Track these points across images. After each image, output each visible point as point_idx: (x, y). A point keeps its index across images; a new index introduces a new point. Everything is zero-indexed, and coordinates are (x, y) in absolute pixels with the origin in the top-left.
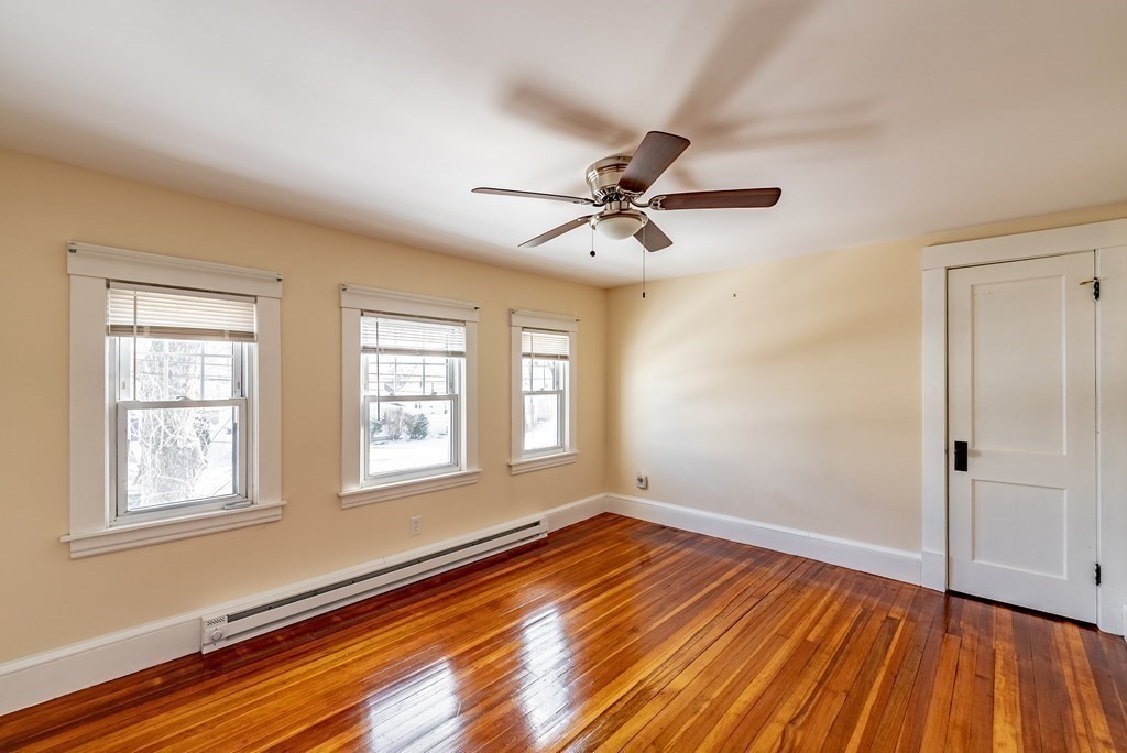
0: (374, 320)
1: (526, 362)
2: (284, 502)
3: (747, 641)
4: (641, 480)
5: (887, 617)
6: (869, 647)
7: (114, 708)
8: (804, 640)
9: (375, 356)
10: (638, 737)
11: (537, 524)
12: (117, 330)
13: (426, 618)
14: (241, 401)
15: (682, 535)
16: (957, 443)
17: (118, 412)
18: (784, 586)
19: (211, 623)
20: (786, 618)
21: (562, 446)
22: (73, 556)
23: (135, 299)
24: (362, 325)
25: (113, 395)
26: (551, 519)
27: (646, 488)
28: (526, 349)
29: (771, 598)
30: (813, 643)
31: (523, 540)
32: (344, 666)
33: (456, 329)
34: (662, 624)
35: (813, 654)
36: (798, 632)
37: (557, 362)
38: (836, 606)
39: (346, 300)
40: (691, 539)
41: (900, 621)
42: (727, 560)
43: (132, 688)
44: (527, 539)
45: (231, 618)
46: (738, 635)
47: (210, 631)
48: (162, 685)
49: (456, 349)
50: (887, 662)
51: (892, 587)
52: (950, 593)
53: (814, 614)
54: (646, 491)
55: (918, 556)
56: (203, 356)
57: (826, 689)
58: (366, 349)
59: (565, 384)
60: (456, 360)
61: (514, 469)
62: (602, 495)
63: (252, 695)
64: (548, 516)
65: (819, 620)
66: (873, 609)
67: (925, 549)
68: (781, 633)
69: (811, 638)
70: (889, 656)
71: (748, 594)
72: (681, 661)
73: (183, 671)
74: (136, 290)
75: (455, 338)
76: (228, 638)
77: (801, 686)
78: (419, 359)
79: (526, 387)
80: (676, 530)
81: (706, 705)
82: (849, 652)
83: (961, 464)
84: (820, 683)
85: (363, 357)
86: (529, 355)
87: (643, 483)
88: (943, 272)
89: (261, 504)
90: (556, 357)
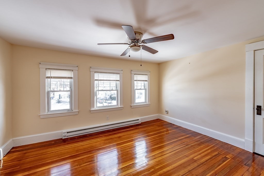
0: (97, 74)
1: (135, 82)
2: (79, 111)
3: (175, 156)
4: (166, 111)
5: (225, 157)
6: (212, 164)
7: (44, 146)
8: (193, 159)
9: (98, 81)
10: (131, 173)
11: (138, 120)
12: (48, 77)
13: (104, 138)
14: (71, 91)
15: (175, 126)
16: (257, 106)
17: (48, 93)
18: (196, 143)
19: (64, 133)
20: (191, 152)
21: (146, 102)
22: (41, 118)
23: (51, 72)
24: (95, 75)
25: (47, 89)
26: (142, 119)
27: (168, 113)
28: (135, 79)
29: (190, 146)
30: (195, 160)
31: (134, 123)
32: (83, 145)
33: (118, 75)
34: (154, 148)
35: (193, 163)
36: (192, 156)
37: (145, 82)
38: (209, 151)
39: (91, 70)
40: (177, 127)
41: (229, 159)
42: (184, 134)
43: (49, 143)
44: (135, 123)
45: (67, 133)
46: (174, 154)
47: (64, 134)
48: (54, 143)
49: (118, 79)
50: (216, 170)
51: (233, 148)
52: (254, 153)
53: (201, 152)
54: (168, 114)
55: (243, 140)
56: (64, 82)
57: (190, 173)
58: (96, 80)
59: (147, 87)
60: (118, 82)
61: (132, 107)
62: (158, 114)
63: (65, 148)
64: (141, 119)
65: (201, 154)
66: (222, 154)
67: (246, 138)
68: (187, 155)
69: (195, 158)
70: (218, 168)
71: (184, 144)
72: (154, 157)
73: (58, 141)
74: (51, 70)
75: (117, 77)
76: (67, 136)
77: (183, 171)
78: (109, 82)
79: (136, 88)
80: (174, 125)
81: (153, 170)
82: (205, 164)
83: (259, 113)
84: (189, 171)
85: (95, 81)
86: (136, 80)
87: (167, 112)
88: (253, 52)
89: (74, 111)
90: (144, 81)
